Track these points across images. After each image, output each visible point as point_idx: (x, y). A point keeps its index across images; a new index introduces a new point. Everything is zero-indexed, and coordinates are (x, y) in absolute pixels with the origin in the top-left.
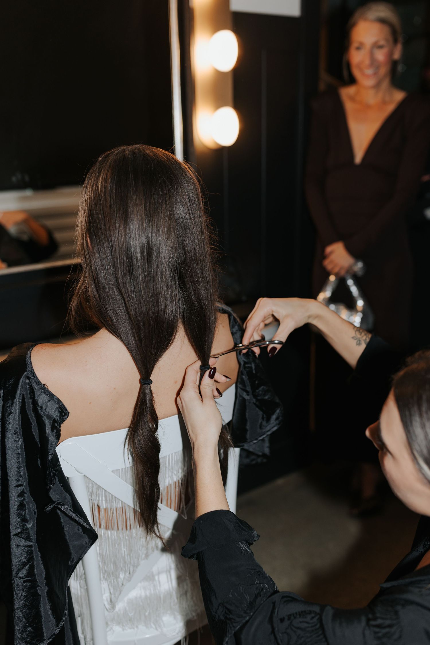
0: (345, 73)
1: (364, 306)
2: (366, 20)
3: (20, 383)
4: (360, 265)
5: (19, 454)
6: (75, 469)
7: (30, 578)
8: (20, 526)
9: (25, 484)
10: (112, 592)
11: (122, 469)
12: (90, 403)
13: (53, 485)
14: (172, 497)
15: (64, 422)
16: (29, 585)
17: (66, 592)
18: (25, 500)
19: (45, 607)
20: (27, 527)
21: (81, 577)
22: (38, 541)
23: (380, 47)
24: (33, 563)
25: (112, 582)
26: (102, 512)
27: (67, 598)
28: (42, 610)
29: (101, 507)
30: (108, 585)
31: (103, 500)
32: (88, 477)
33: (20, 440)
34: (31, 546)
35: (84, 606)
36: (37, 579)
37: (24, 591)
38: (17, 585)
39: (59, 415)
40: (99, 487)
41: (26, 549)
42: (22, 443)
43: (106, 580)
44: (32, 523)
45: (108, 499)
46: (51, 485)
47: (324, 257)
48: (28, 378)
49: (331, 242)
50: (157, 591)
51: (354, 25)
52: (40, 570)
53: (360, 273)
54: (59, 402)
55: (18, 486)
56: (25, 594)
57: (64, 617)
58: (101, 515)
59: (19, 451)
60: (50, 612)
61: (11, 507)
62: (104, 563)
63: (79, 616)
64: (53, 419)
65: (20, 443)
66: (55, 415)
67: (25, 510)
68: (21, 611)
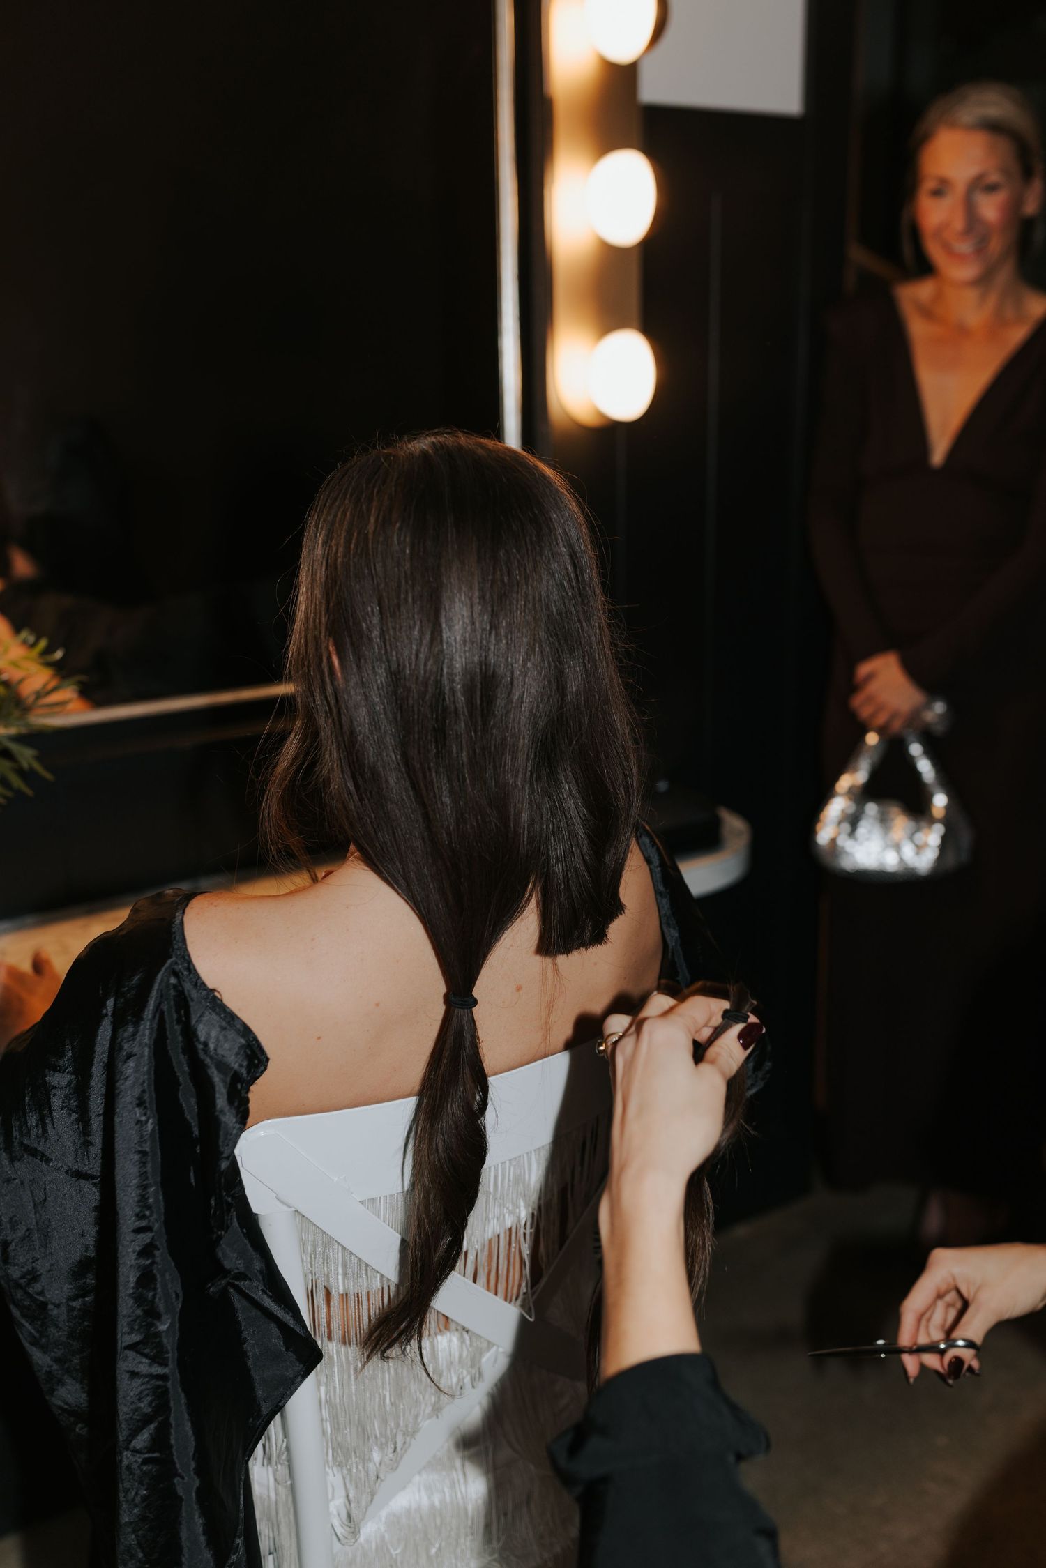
0: (907, 250)
1: (948, 808)
2: (953, 125)
3: (156, 986)
4: (939, 707)
5: (144, 1153)
6: (275, 1195)
7: (156, 1455)
8: (141, 1326)
9: (156, 1226)
10: (351, 1496)
11: (386, 1196)
12: (319, 1038)
13: (226, 1232)
14: (500, 1267)
15: (257, 1082)
16: (155, 1471)
17: (240, 1494)
18: (155, 1266)
19: (193, 1525)
20: (157, 1330)
21: (279, 1456)
22: (181, 1364)
23: (992, 188)
24: (168, 1418)
25: (354, 1470)
26: (335, 1301)
27: (242, 1507)
28: (184, 1534)
29: (333, 1292)
30: (344, 1479)
31: (338, 1274)
32: (304, 1216)
33: (151, 1121)
34: (163, 1378)
35: (284, 1529)
36: (175, 1457)
37: (143, 1485)
38: (128, 1468)
39: (245, 1063)
40: (329, 1241)
41: (151, 1382)
42: (154, 1128)
43: (340, 1465)
44: (169, 1321)
45: (349, 1271)
46: (223, 1233)
47: (852, 687)
48: (176, 974)
49: (869, 653)
50: (459, 1496)
51: (926, 138)
52: (183, 1433)
53: (939, 729)
54: (246, 1031)
55: (138, 1231)
56: (145, 1492)
57: (234, 1554)
58: (332, 1308)
59: (147, 1148)
60: (202, 1538)
61: (121, 1280)
62: (336, 1426)
63: (270, 1553)
64: (232, 1073)
65: (150, 1127)
66: (235, 1062)
67: (155, 1289)
68: (134, 1531)
